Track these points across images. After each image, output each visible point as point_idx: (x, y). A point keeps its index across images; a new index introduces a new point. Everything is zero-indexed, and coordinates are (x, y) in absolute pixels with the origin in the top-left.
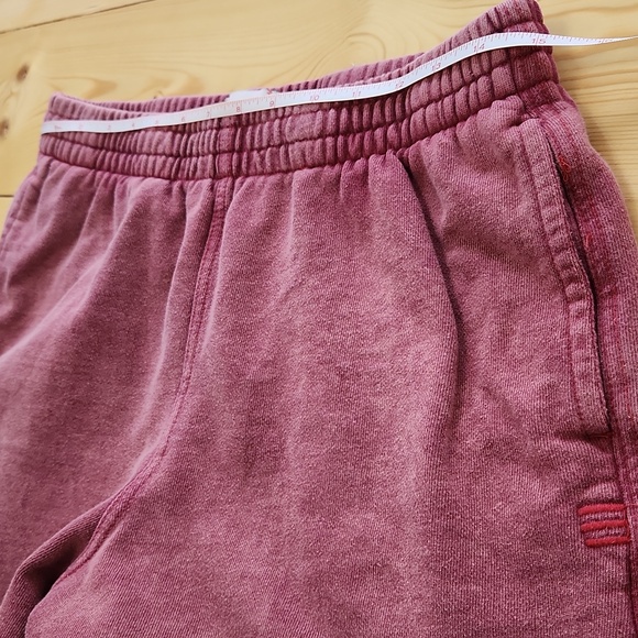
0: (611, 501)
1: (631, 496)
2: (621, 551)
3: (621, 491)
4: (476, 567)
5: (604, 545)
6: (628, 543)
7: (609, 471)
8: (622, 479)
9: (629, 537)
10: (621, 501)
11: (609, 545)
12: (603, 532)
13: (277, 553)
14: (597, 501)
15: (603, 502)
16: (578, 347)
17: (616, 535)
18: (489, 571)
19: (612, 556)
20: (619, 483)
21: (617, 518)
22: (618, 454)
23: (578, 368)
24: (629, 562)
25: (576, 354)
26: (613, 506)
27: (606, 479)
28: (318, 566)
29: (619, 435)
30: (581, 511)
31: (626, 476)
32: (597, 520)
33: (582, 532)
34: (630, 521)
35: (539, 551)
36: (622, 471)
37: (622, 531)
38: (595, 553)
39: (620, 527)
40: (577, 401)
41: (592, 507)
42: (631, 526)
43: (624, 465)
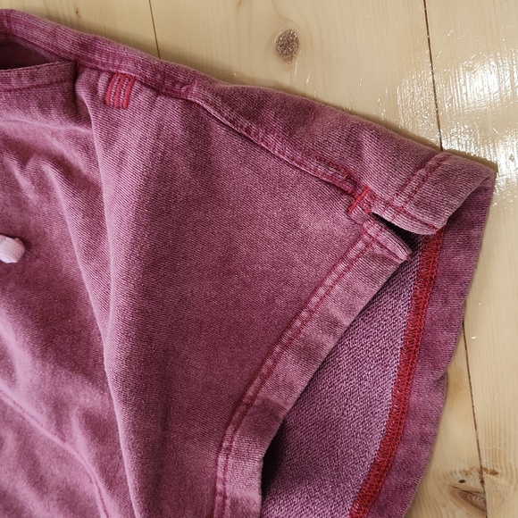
0: (110, 80)
1: (113, 66)
2: (137, 85)
3: (107, 72)
5: (129, 96)
6: (135, 79)
7: (94, 74)
8: (102, 68)
9: (132, 77)
10: (112, 74)
11: (130, 92)
12: (122, 92)
14: (106, 90)
15: (108, 85)
16: (9, 84)
17: (127, 85)
19: (137, 94)
20: (105, 71)
21: (119, 80)
22: (90, 64)
23: (26, 83)
24: (145, 85)
25: (14, 84)
26: (113, 80)
27: (99, 76)
30: (107, 102)
31: (103, 64)
32: (115, 94)
33: (119, 108)
34: (125, 72)
36: (99, 67)
37: (127, 80)
38: (132, 104)
39: (124, 80)
40: (51, 83)
41: (108, 94)
42: (127, 73)
43: (97, 63)
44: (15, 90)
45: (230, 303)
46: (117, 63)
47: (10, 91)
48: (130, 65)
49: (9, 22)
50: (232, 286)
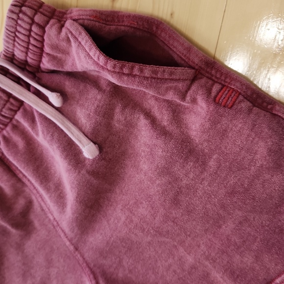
0: (222, 89)
1: (225, 81)
2: (241, 97)
3: (220, 83)
4: (208, 150)
5: (235, 102)
6: (240, 94)
7: (211, 82)
8: (216, 80)
9: (238, 92)
10: (223, 86)
11: (236, 100)
12: (230, 99)
13: (144, 230)
14: (218, 94)
15: (220, 92)
17: (234, 95)
18: (213, 148)
19: (240, 102)
20: (217, 82)
21: (229, 91)
22: (207, 75)
24: (246, 98)
25: (159, 75)
26: (224, 89)
27: (212, 85)
28: (162, 214)
29: (202, 68)
30: (217, 101)
31: (216, 77)
32: (224, 98)
33: (224, 106)
34: (233, 87)
35: (219, 126)
36: (213, 78)
37: (234, 93)
38: (235, 107)
39: (232, 92)
41: (219, 96)
42: (235, 88)
43: (212, 76)
44: (158, 79)
45: (277, 230)
46: (228, 80)
47: (155, 78)
48: (238, 84)
49: (157, 28)
50: (280, 221)
